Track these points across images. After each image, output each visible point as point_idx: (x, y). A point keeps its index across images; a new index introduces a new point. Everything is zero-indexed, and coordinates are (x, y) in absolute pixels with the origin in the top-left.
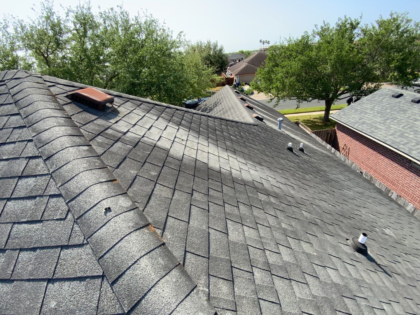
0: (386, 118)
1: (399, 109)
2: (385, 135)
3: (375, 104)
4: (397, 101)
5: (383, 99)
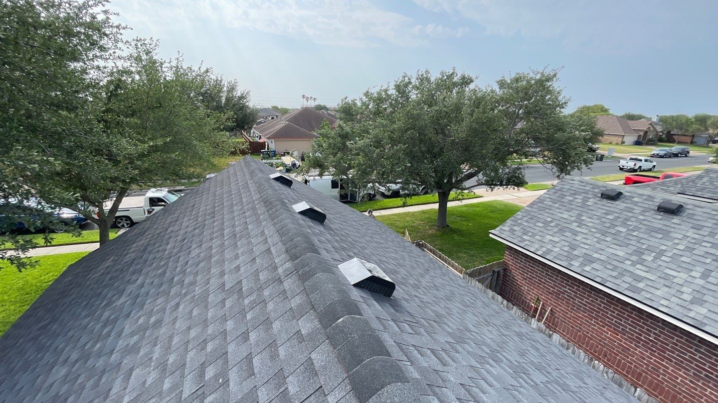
1: (643, 227)
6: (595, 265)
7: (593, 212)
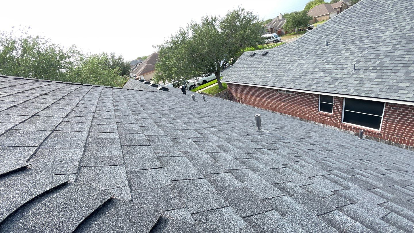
0: (253, 70)
1: (257, 62)
2: (257, 80)
3: (243, 64)
4: (254, 58)
5: (247, 59)
6: (243, 79)
7: (247, 63)
